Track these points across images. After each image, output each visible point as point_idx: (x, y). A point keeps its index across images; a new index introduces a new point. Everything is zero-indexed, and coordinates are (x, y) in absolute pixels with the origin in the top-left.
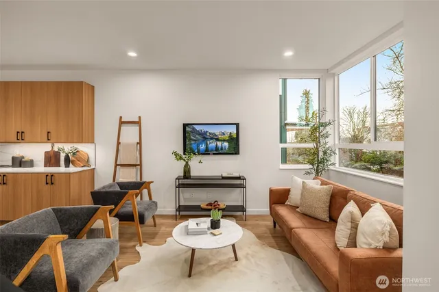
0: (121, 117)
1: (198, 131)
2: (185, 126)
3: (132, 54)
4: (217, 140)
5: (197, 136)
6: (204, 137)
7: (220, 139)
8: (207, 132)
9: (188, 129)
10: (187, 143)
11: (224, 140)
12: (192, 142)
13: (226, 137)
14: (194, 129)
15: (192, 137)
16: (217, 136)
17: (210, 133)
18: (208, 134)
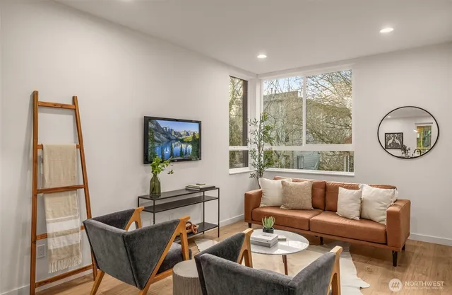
1: (163, 129)
2: (148, 120)
4: (182, 141)
5: (161, 136)
6: (170, 137)
7: (185, 140)
8: (172, 130)
9: (151, 125)
10: (150, 146)
11: (188, 142)
12: (156, 145)
13: (190, 138)
14: (157, 125)
15: (156, 138)
16: (181, 136)
17: (175, 132)
18: (173, 134)
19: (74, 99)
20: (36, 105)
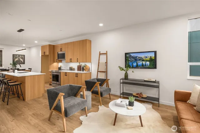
0: (100, 52)
1: (133, 56)
2: (126, 54)
3: (101, 25)
4: (143, 60)
5: (132, 59)
6: (136, 59)
7: (145, 60)
8: (137, 56)
9: (127, 55)
10: (127, 62)
11: (147, 61)
12: (130, 62)
13: (148, 59)
14: (130, 55)
15: (129, 59)
16: (143, 58)
17: (139, 57)
18: (138, 58)
19: (107, 51)
20: (100, 54)
